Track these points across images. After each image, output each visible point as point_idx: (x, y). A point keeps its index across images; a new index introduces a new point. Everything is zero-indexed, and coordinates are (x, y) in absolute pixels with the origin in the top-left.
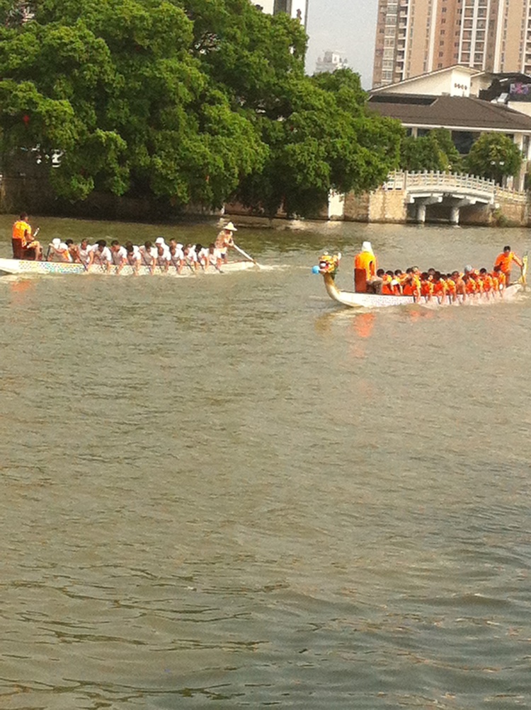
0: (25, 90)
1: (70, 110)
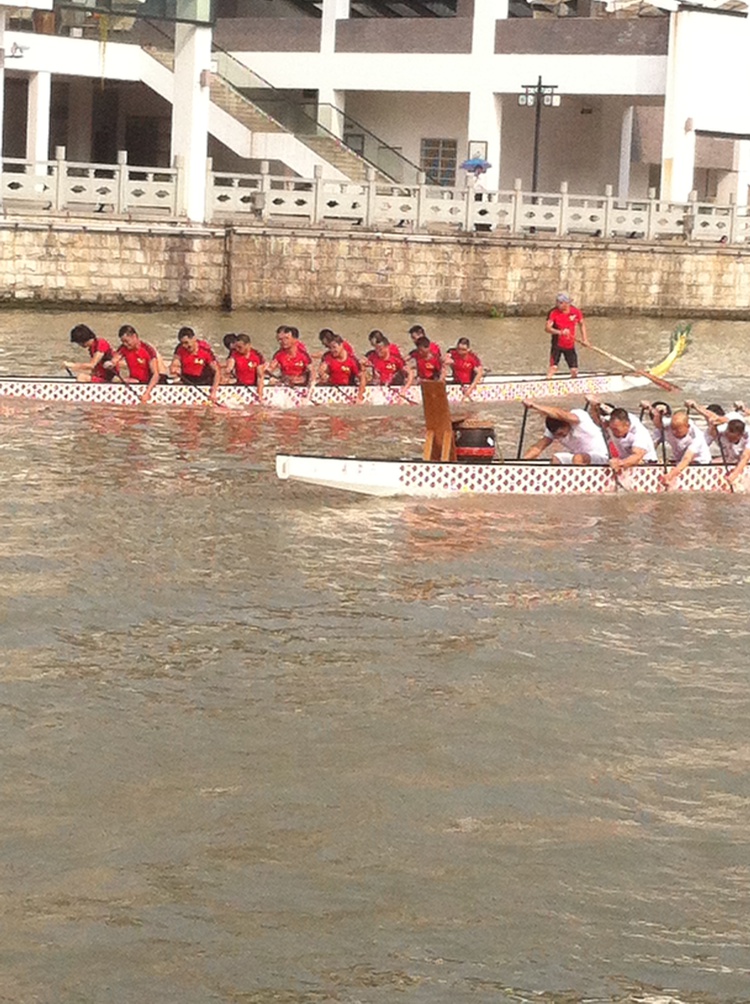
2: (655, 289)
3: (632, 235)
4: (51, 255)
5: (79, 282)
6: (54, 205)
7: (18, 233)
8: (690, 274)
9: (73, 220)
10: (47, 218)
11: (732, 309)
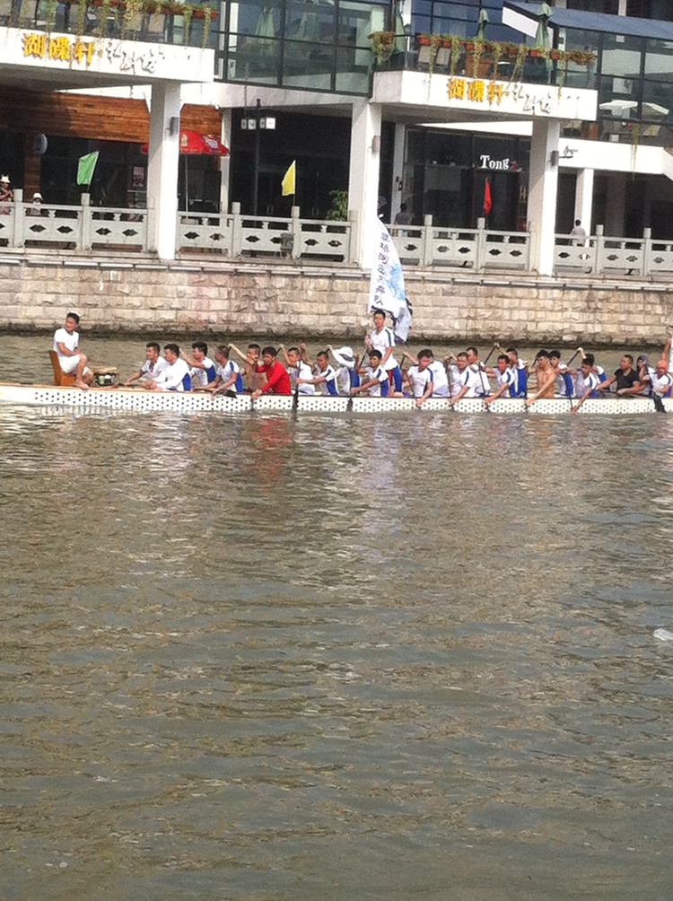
4: (590, 308)
5: (612, 329)
6: (594, 270)
7: (566, 291)
9: (608, 281)
10: (587, 280)
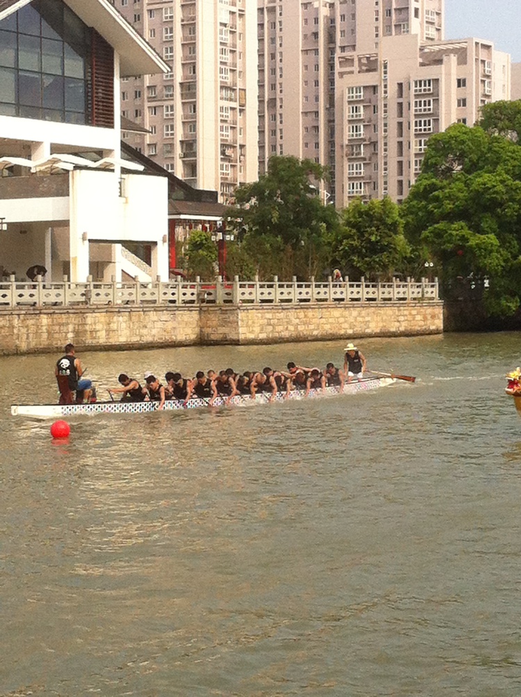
0: (458, 229)
1: (496, 242)
2: (70, 335)
3: (55, 304)
8: (91, 324)
11: (118, 343)
